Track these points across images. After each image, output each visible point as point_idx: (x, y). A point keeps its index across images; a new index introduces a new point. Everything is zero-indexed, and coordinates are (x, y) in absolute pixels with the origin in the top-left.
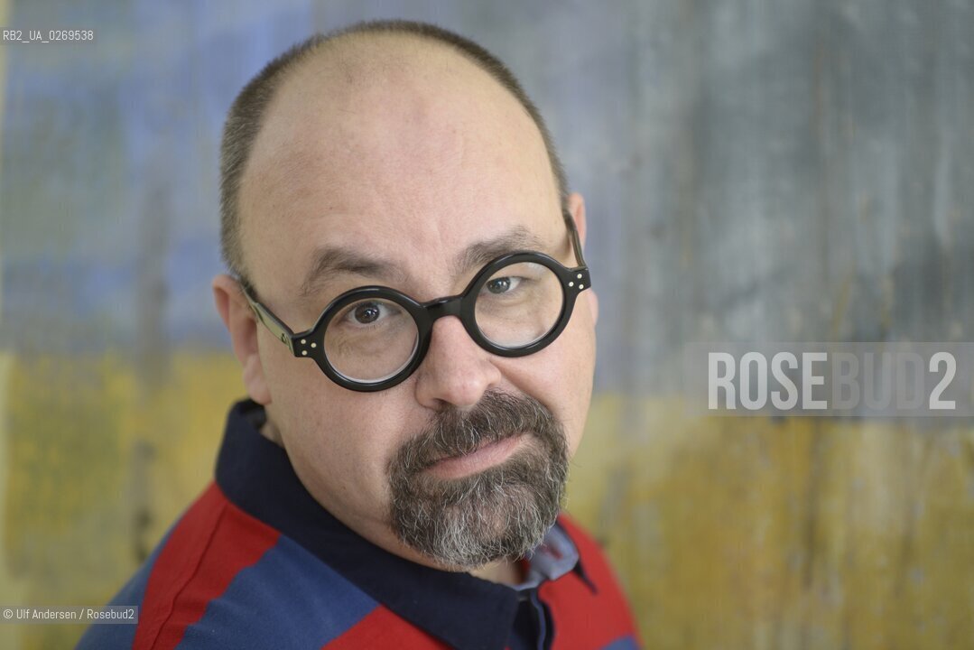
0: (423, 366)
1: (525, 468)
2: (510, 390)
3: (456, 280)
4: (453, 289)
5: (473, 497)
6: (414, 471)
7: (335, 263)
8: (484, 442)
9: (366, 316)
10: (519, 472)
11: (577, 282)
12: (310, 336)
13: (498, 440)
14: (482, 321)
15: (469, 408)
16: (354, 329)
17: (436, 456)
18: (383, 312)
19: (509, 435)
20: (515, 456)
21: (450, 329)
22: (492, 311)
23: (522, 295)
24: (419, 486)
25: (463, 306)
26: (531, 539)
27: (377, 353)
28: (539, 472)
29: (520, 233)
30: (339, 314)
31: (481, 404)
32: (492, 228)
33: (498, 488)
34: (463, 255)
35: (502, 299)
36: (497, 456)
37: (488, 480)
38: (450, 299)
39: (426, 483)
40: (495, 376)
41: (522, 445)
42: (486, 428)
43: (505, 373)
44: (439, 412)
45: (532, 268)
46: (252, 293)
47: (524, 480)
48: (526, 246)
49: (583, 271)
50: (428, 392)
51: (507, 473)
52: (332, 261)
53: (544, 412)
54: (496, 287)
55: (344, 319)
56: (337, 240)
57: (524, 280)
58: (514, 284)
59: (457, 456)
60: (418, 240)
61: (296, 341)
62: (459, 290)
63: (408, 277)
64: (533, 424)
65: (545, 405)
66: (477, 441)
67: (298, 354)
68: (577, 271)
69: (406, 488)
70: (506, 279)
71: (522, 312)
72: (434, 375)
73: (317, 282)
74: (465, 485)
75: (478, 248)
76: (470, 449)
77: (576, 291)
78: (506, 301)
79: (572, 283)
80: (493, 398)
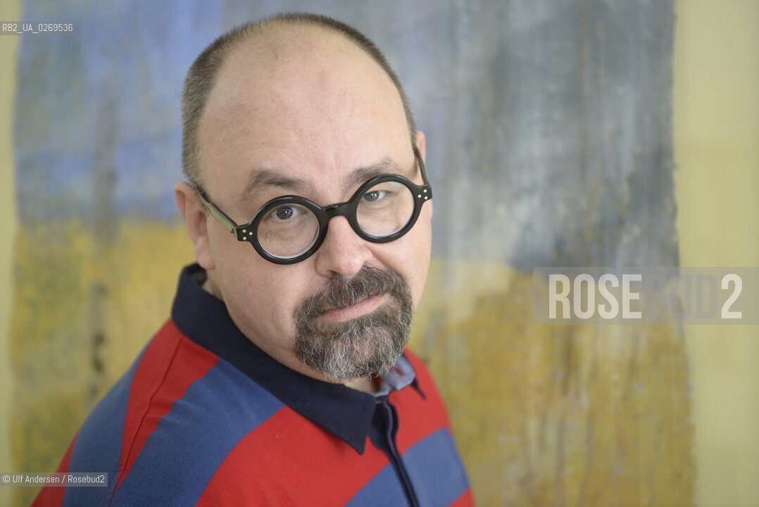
0: (321, 249)
1: (386, 316)
2: (377, 265)
3: (344, 192)
4: (343, 198)
5: (351, 335)
6: (312, 316)
7: (265, 180)
8: (360, 299)
9: (283, 215)
10: (382, 319)
11: (424, 195)
12: (248, 227)
13: (369, 297)
14: (361, 220)
15: (351, 277)
17: (328, 307)
18: (295, 212)
19: (377, 294)
20: (380, 308)
21: (340, 225)
22: (368, 213)
23: (387, 202)
24: (315, 326)
25: (349, 210)
26: (387, 362)
27: (291, 238)
28: (394, 318)
29: (387, 161)
30: (267, 214)
31: (359, 274)
32: (369, 158)
33: (368, 329)
34: (350, 176)
35: (374, 205)
36: (368, 308)
37: (361, 323)
38: (340, 205)
39: (320, 324)
40: (368, 256)
41: (383, 302)
42: (362, 290)
43: (375, 254)
44: (331, 279)
45: (393, 185)
46: (205, 196)
47: (386, 323)
48: (391, 170)
49: (427, 186)
50: (324, 265)
51: (374, 320)
52: (263, 178)
53: (399, 279)
54: (370, 198)
55: (270, 216)
56: (268, 165)
57: (388, 193)
58: (381, 195)
59: (342, 308)
60: (321, 166)
61: (239, 230)
62: (346, 200)
63: (313, 190)
64: (392, 288)
65: (400, 275)
66: (356, 298)
67: (240, 239)
68: (424, 188)
69: (306, 327)
70: (376, 192)
71: (386, 213)
72: (329, 254)
73: (253, 192)
74: (346, 327)
75: (360, 172)
76: (350, 304)
77: (423, 201)
78: (376, 207)
79: (420, 195)
80: (367, 271)
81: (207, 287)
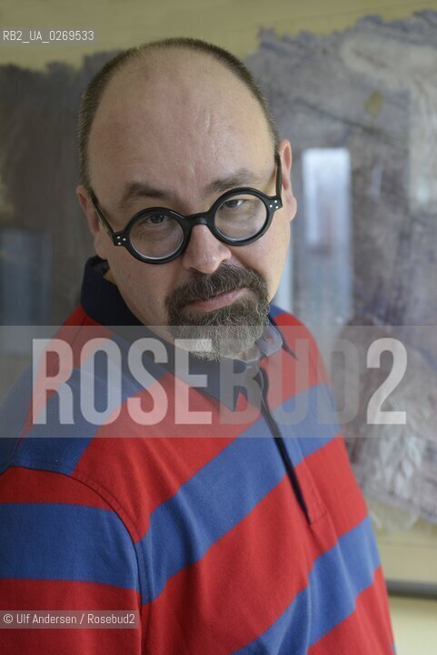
1: (242, 308)
2: (236, 264)
4: (204, 209)
5: (214, 322)
6: (181, 306)
7: (137, 191)
8: (218, 293)
9: (156, 220)
10: (239, 310)
11: (274, 206)
12: (122, 234)
13: (226, 292)
15: (211, 274)
16: (150, 226)
17: (193, 299)
18: (165, 218)
19: (233, 289)
20: (237, 300)
21: (204, 231)
22: (227, 217)
23: (244, 209)
25: (209, 217)
28: (251, 309)
29: (243, 173)
31: (218, 271)
34: (209, 187)
35: (233, 211)
38: (201, 214)
40: (228, 256)
41: (241, 295)
42: (220, 285)
43: (234, 254)
47: (242, 314)
49: (279, 198)
51: (232, 310)
53: (256, 275)
56: (138, 178)
57: (245, 201)
58: (239, 203)
61: (115, 237)
63: (178, 199)
64: (250, 283)
65: (256, 272)
66: (214, 292)
67: (116, 244)
68: (274, 198)
69: (176, 314)
71: (244, 218)
72: (191, 255)
73: (129, 201)
74: (211, 316)
75: (217, 183)
76: (210, 296)
77: (274, 209)
78: (236, 212)
79: (271, 205)
80: (224, 268)
81: (107, 277)
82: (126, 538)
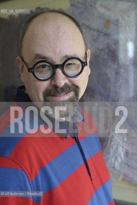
2: (69, 84)
7: (38, 57)
8: (63, 93)
9: (44, 67)
11: (85, 64)
18: (47, 67)
21: (59, 71)
25: (62, 66)
29: (75, 55)
31: (63, 86)
32: (70, 53)
34: (63, 57)
40: (67, 81)
41: (72, 94)
42: (64, 91)
43: (70, 81)
49: (86, 62)
50: (53, 83)
56: (39, 52)
60: (55, 53)
61: (29, 69)
67: (29, 72)
68: (85, 62)
73: (35, 60)
75: (66, 56)
76: (60, 94)
77: (84, 66)
78: (71, 67)
79: (84, 64)
80: (66, 85)
82: (27, 180)
